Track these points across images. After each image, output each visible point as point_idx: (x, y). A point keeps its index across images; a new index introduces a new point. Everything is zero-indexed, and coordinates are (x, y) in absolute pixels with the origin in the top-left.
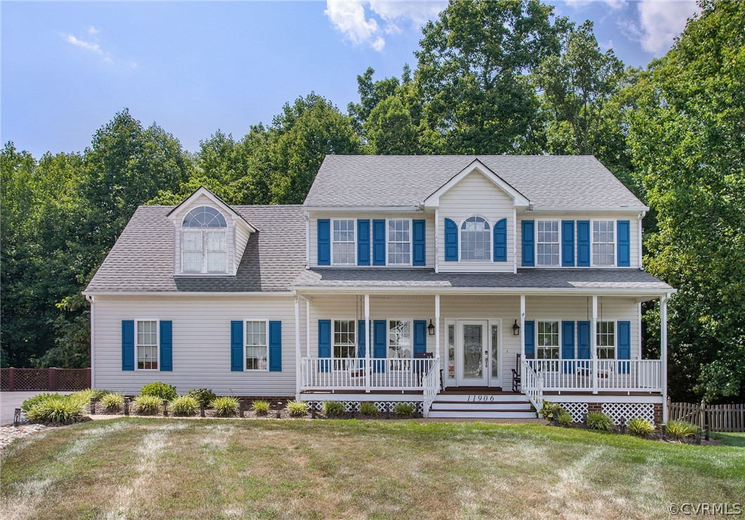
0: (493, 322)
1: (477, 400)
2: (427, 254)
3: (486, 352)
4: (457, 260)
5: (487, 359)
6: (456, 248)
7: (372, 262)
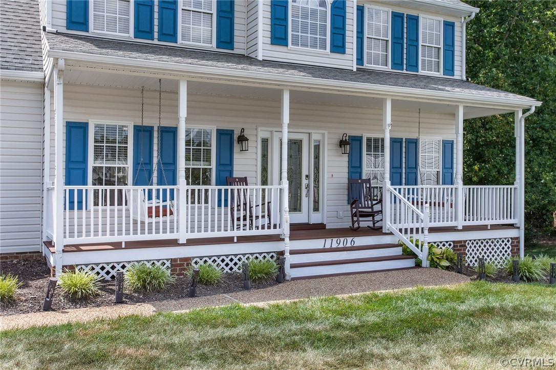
0: (316, 137)
1: (335, 245)
2: (236, 33)
3: (307, 176)
4: (287, 45)
5: (308, 186)
6: (286, 27)
7: (156, 35)
